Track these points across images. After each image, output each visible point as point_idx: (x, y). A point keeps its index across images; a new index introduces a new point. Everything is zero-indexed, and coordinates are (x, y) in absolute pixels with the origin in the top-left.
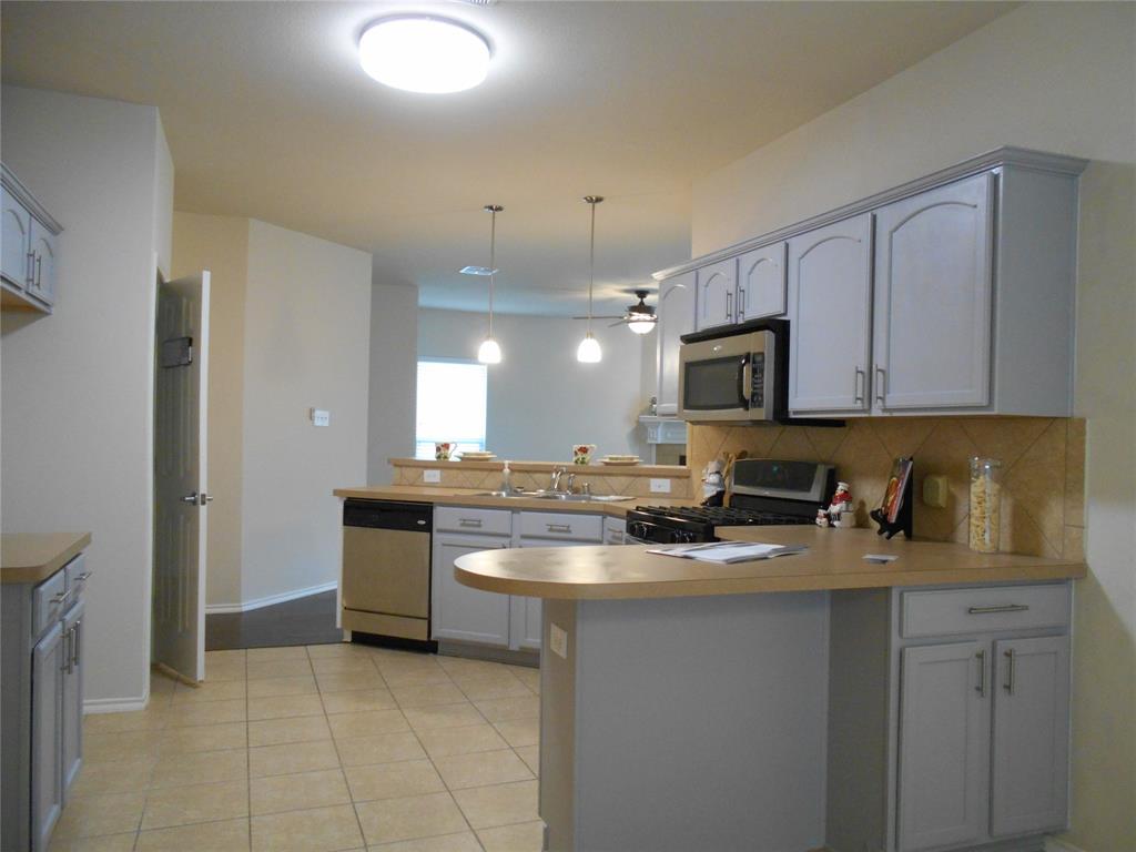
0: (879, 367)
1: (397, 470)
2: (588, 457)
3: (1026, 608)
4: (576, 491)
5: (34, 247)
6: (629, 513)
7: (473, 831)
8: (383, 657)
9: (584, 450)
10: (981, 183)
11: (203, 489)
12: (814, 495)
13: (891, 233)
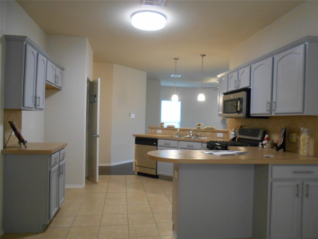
0: (274, 101)
1: (150, 130)
2: (200, 127)
3: (313, 172)
4: (197, 136)
5: (57, 74)
6: (207, 142)
7: (156, 223)
8: (145, 179)
9: (199, 125)
10: (302, 46)
11: (98, 133)
12: (259, 138)
13: (278, 62)
